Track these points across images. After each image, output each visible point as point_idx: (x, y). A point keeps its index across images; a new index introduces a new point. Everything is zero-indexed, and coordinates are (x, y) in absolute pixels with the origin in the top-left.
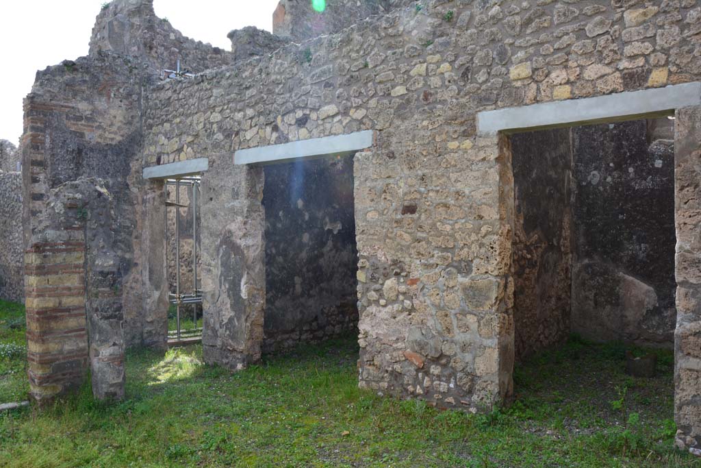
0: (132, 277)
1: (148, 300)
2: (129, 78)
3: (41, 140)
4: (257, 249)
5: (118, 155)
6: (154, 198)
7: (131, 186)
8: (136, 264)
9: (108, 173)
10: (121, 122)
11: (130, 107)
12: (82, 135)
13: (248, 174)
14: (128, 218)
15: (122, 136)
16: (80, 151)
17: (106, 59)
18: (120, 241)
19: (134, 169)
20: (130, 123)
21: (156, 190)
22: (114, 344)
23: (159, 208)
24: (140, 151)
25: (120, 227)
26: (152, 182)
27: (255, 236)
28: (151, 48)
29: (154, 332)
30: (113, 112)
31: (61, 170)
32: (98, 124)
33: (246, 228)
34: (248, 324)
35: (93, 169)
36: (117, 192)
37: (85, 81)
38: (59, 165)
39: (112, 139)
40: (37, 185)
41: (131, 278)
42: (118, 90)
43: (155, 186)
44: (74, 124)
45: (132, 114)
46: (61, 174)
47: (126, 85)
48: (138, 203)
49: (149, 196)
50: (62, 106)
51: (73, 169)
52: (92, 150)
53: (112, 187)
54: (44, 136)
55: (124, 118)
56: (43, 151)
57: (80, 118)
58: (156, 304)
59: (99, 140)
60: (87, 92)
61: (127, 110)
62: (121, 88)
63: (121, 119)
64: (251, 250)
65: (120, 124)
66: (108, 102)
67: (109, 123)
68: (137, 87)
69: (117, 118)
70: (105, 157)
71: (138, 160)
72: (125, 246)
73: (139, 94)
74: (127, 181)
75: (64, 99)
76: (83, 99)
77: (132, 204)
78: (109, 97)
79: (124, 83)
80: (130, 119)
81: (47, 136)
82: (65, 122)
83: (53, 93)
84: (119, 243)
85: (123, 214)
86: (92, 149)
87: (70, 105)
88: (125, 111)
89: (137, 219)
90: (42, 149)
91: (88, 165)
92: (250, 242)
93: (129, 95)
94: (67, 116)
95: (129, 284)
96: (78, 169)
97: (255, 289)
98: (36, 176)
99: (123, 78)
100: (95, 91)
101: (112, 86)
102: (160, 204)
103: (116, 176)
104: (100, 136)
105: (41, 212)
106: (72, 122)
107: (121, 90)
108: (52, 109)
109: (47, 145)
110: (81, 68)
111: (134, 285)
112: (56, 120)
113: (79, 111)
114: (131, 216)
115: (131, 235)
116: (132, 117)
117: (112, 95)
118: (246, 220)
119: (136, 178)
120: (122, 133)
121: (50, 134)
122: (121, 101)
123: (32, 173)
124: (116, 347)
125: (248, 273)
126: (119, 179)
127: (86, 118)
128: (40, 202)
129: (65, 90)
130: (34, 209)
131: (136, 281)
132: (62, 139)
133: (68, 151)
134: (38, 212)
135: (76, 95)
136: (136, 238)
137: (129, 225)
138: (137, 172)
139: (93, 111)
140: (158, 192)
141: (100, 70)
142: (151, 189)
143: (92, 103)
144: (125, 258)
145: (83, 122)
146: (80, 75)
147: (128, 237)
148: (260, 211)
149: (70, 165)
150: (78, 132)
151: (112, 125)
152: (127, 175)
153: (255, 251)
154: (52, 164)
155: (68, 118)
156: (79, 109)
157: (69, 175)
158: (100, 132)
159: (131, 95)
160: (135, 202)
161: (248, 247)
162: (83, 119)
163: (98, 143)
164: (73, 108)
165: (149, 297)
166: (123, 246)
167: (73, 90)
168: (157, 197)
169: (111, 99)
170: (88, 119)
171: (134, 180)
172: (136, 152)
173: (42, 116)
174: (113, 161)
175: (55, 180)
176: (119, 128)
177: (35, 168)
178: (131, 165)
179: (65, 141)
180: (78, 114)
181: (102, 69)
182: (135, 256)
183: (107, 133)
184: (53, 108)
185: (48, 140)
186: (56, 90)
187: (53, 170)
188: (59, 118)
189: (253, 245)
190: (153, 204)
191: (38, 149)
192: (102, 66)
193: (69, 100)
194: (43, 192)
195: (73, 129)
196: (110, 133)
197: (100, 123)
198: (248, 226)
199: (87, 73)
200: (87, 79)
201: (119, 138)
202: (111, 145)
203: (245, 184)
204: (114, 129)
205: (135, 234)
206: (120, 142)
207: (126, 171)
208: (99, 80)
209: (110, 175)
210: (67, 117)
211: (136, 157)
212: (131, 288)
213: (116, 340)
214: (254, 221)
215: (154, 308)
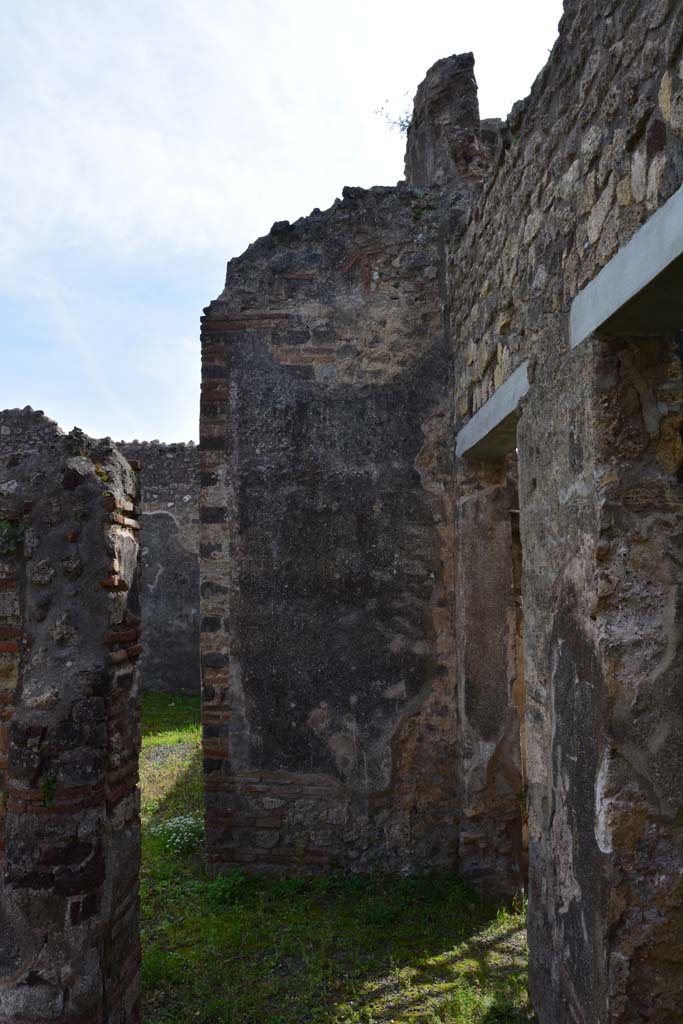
0: (431, 700)
1: (466, 763)
2: (413, 232)
3: (220, 393)
4: (657, 656)
5: (391, 407)
6: (477, 504)
7: (425, 479)
8: (442, 670)
9: (367, 453)
10: (399, 331)
11: (421, 294)
12: (308, 372)
13: (602, 370)
14: (421, 558)
15: (402, 363)
16: (302, 408)
17: (360, 202)
18: (400, 613)
19: (432, 438)
20: (419, 332)
21: (483, 484)
22: (33, 980)
23: (492, 529)
24: (445, 394)
25: (399, 577)
26: (471, 464)
27: (648, 608)
28: (468, 159)
29: (482, 845)
30: (377, 313)
31: (262, 453)
32: (344, 343)
33: (605, 577)
34: (620, 956)
35: (333, 445)
36: (390, 495)
37: (314, 258)
38: (256, 442)
39: (377, 374)
40: (211, 489)
41: (427, 703)
42: (388, 263)
43: (482, 474)
44: (292, 351)
45: (423, 310)
46: (260, 463)
47: (406, 249)
48: (445, 519)
49: (464, 499)
50: (264, 317)
51: (286, 448)
52: (328, 402)
53: (378, 484)
54: (227, 385)
55: (405, 322)
56: (224, 417)
57: (304, 336)
58: (484, 775)
59: (346, 379)
60: (321, 280)
61: (410, 303)
62: (396, 256)
63: (398, 324)
64: (631, 662)
65: (394, 337)
66: (366, 292)
67: (370, 338)
68: (434, 248)
69: (388, 326)
70: (361, 415)
71: (442, 415)
72: (413, 623)
73: (439, 263)
74: (416, 468)
75: (271, 302)
76: (311, 295)
77: (430, 523)
78: (368, 281)
79: (401, 245)
80: (419, 322)
81: (233, 384)
82: (271, 348)
83: (250, 293)
84: (397, 618)
85: (408, 547)
86: (330, 401)
87: (284, 312)
88: (406, 308)
89: (444, 559)
90: (222, 412)
91: (322, 438)
92: (626, 629)
93: (417, 268)
94: (274, 335)
95: (422, 717)
96: (297, 450)
97: (651, 819)
98: (210, 470)
99: (398, 235)
100: (337, 275)
101: (374, 256)
102: (493, 518)
103: (387, 458)
104: (350, 370)
105: (219, 547)
106: (286, 346)
107: (396, 262)
108: (244, 327)
109: (233, 403)
110: (306, 232)
111: (435, 720)
112: (250, 347)
113: (299, 322)
114: (427, 552)
115: (428, 598)
116: (425, 317)
117: (376, 276)
118: (603, 543)
119: (439, 459)
120: (400, 356)
121: (239, 379)
122: (396, 286)
123: (203, 465)
124: (39, 992)
125: (614, 753)
126: (396, 465)
127: (317, 334)
128: (217, 526)
129: (271, 284)
130: (206, 543)
131: (443, 712)
132: (263, 386)
133: (275, 410)
134: (214, 549)
135: (294, 289)
136: (442, 603)
137: (423, 572)
138: (441, 443)
139: (331, 318)
140: (489, 489)
141: (346, 227)
142: (470, 481)
143: (329, 302)
144: (414, 655)
145: (309, 344)
146: (304, 248)
147: (419, 603)
148: (665, 509)
149: (280, 441)
150: (299, 368)
151: (376, 340)
152: (415, 453)
153: (646, 667)
154: (241, 440)
155: (276, 339)
156: (299, 318)
157: (278, 464)
158: (348, 360)
159: (420, 269)
160: (437, 517)
161: (616, 651)
162: (308, 338)
163: (347, 386)
164: (287, 316)
165: (469, 755)
166: (407, 625)
167: (288, 280)
168: (485, 501)
169: (373, 286)
170: (320, 336)
171: (435, 464)
172: (438, 397)
173: (222, 344)
174: (381, 424)
175: (247, 478)
176: (393, 347)
177: (208, 453)
178: (425, 428)
179: (270, 390)
180: (298, 329)
181: (351, 225)
182: (439, 650)
183: (365, 361)
184: (246, 323)
185: (234, 393)
186: (253, 288)
187: (243, 455)
188: (257, 342)
189: (637, 644)
190: (476, 518)
191: (215, 414)
192: (350, 219)
193: (279, 302)
194: (224, 503)
195: (288, 363)
196: (372, 360)
197: (348, 341)
198: (615, 570)
199: (319, 240)
200: (319, 252)
201: (393, 369)
202: (374, 386)
203: (595, 405)
204: (382, 349)
205: (438, 594)
206: (396, 377)
207: (412, 443)
208: (343, 248)
209: (373, 455)
210: (273, 338)
211: (439, 410)
212: (430, 728)
213: (40, 964)
214: (639, 548)
215: (479, 786)
